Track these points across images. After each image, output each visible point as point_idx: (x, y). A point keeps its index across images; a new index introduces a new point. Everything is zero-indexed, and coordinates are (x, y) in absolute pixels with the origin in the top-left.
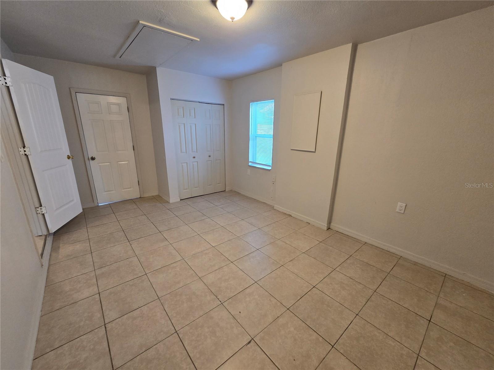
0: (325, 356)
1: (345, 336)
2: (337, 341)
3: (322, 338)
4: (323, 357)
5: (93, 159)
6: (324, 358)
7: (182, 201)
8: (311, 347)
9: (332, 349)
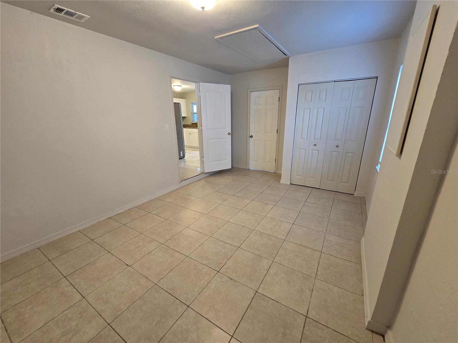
0: (102, 316)
1: (117, 338)
2: (113, 329)
3: (119, 314)
4: (103, 315)
5: (251, 137)
6: (101, 315)
7: (291, 185)
8: (114, 305)
9: (107, 323)
